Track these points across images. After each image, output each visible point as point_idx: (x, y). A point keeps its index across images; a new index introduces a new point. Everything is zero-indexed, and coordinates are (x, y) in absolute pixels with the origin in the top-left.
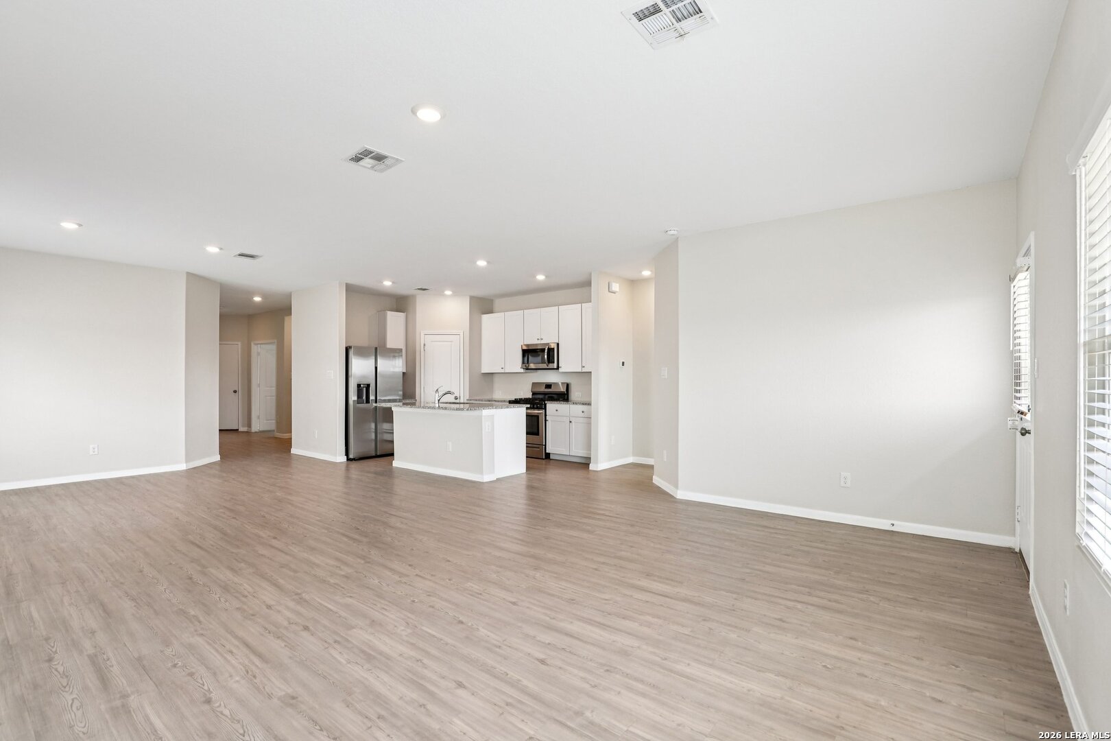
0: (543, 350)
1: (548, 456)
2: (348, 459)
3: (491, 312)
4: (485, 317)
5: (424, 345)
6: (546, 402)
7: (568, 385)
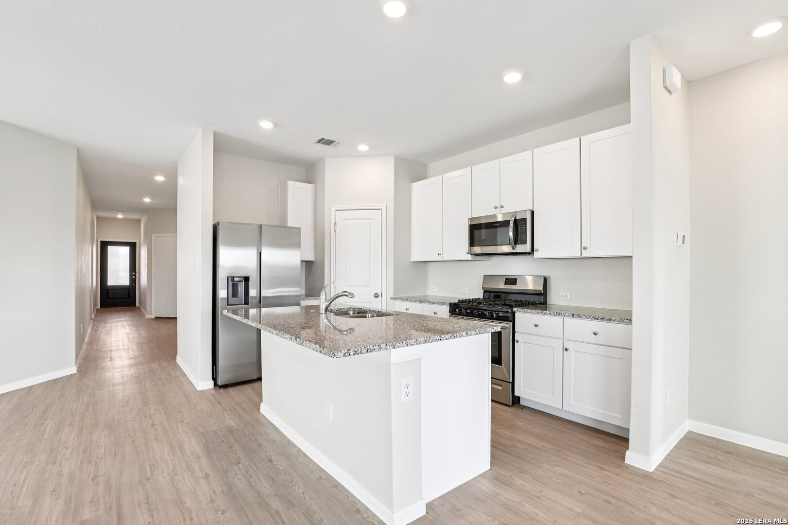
0: (505, 224)
1: (516, 400)
2: (216, 384)
3: (424, 177)
4: (416, 186)
5: (335, 224)
6: (515, 309)
7: (545, 280)
